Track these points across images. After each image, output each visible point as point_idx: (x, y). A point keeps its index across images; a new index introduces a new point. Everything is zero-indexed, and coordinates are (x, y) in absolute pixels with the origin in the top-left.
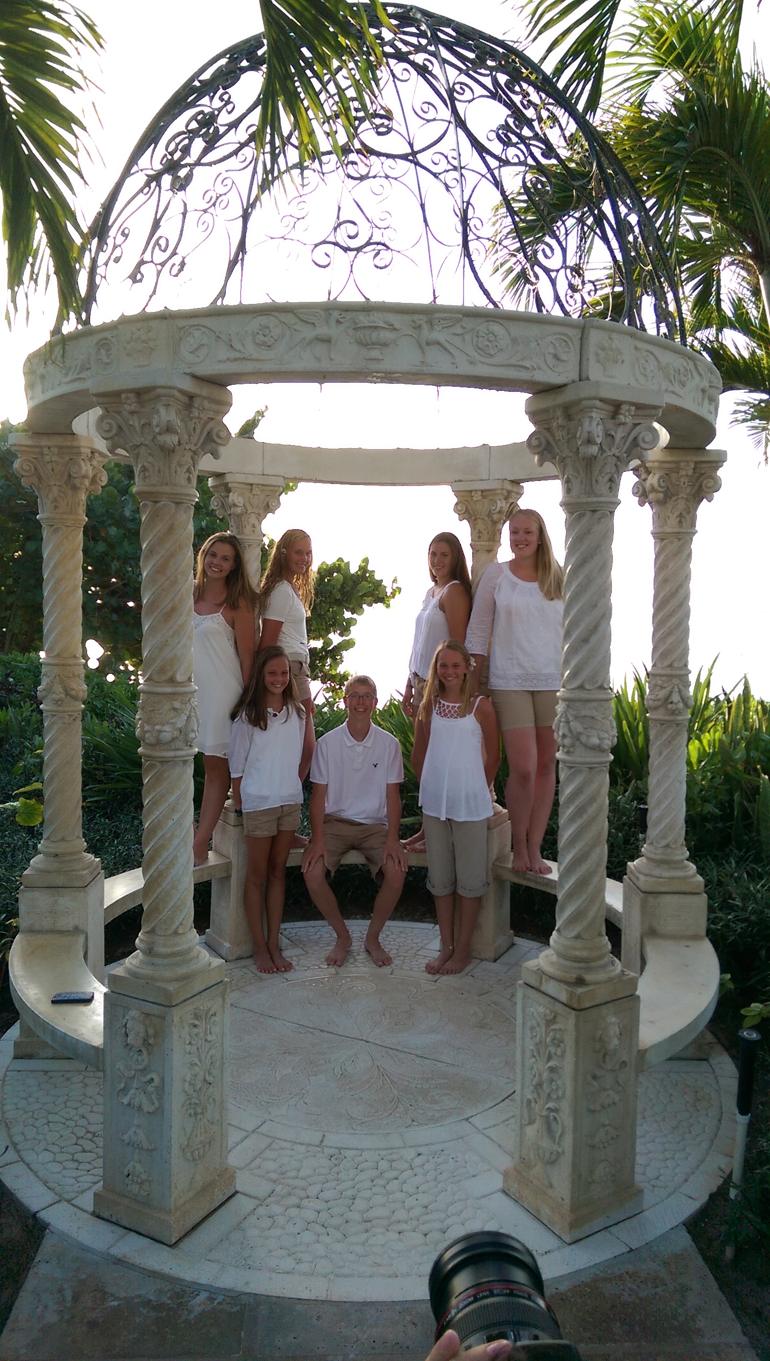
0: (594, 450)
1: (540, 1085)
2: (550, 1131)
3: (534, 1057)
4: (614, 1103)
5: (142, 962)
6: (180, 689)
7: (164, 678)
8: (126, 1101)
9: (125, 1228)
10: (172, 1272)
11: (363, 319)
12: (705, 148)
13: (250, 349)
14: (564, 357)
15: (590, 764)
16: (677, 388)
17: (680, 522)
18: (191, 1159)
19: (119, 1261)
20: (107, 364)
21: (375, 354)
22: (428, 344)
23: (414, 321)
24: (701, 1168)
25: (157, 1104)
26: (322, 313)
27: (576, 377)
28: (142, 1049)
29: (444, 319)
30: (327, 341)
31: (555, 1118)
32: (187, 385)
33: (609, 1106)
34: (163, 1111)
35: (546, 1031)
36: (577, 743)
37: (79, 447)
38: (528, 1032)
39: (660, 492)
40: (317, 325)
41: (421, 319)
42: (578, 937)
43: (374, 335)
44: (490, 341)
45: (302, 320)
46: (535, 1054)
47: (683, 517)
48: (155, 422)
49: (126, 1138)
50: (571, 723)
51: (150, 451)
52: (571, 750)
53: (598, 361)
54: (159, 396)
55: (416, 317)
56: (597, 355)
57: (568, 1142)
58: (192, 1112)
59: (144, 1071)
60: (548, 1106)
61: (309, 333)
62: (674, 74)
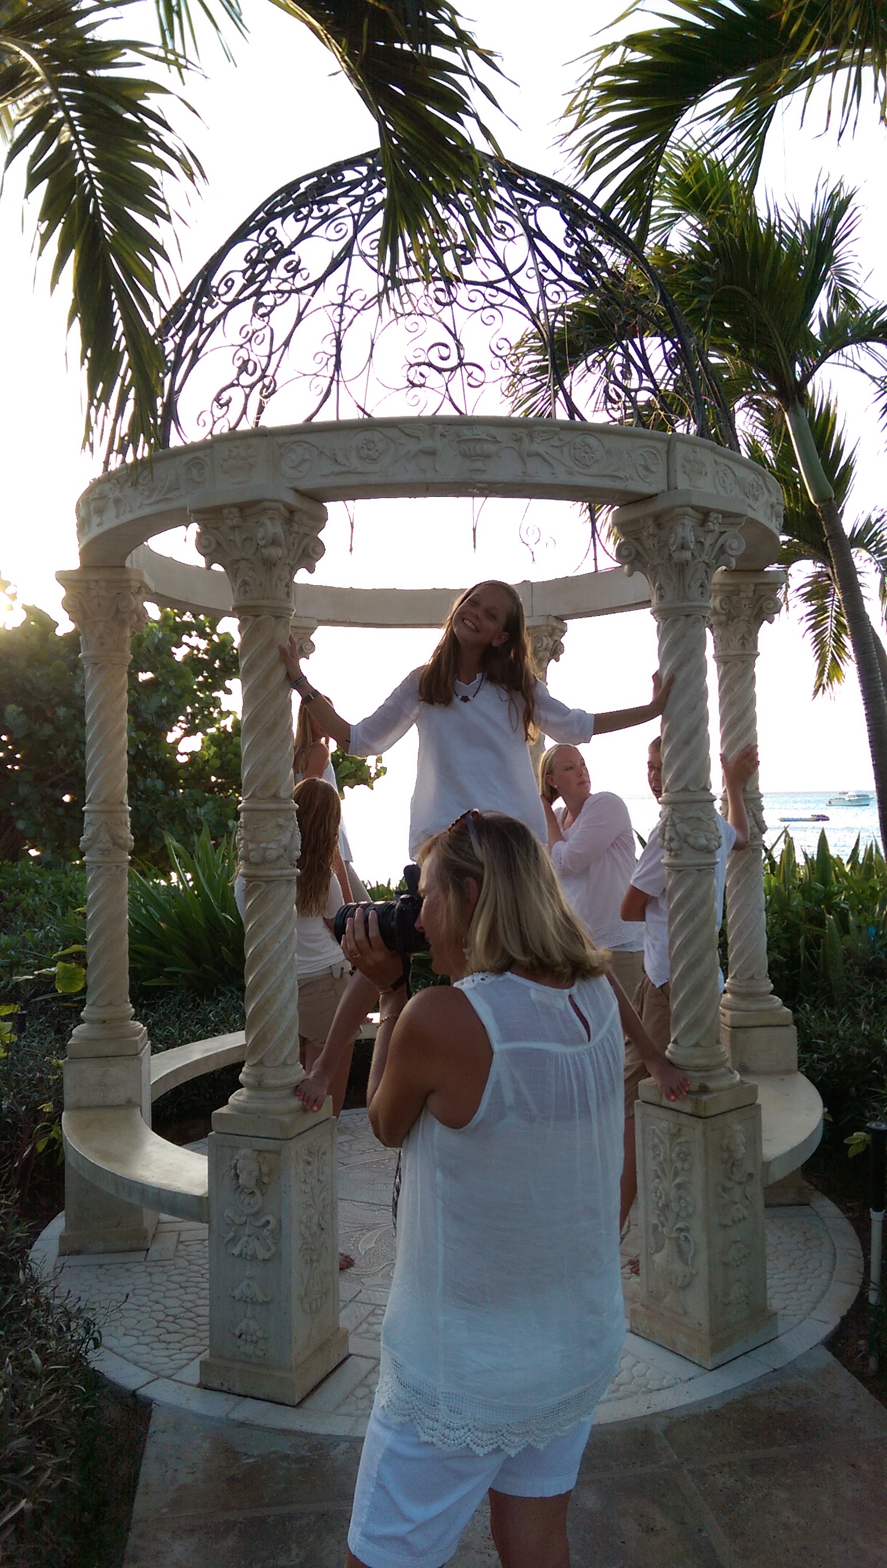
0: (687, 555)
1: (667, 1206)
2: (681, 1253)
3: (658, 1177)
4: (744, 1218)
5: (249, 1097)
6: (284, 806)
7: (268, 794)
8: (236, 1251)
9: (239, 1395)
10: (303, 1429)
11: (467, 433)
12: (728, 286)
13: (355, 463)
14: (653, 468)
15: (699, 865)
16: (751, 501)
17: (743, 644)
18: (309, 1311)
19: (242, 1424)
20: (199, 483)
21: (479, 465)
22: (529, 455)
23: (515, 435)
24: (827, 1296)
25: (273, 1249)
26: (427, 427)
27: (665, 488)
28: (256, 1190)
29: (543, 432)
30: (431, 453)
31: (686, 1237)
32: (291, 499)
33: (740, 1221)
34: (281, 1255)
35: (671, 1145)
36: (685, 846)
37: (128, 581)
38: (650, 1153)
39: (722, 614)
40: (422, 438)
41: (521, 432)
42: (697, 1045)
43: (478, 447)
44: (587, 453)
45: (408, 435)
46: (659, 1173)
47: (746, 639)
48: (260, 535)
49: (237, 1293)
50: (678, 826)
51: (250, 565)
52: (679, 853)
53: (685, 473)
54: (265, 509)
55: (516, 430)
56: (684, 467)
57: (703, 1258)
58: (308, 1257)
59: (256, 1215)
60: (679, 1225)
61: (413, 446)
62: (690, 218)
